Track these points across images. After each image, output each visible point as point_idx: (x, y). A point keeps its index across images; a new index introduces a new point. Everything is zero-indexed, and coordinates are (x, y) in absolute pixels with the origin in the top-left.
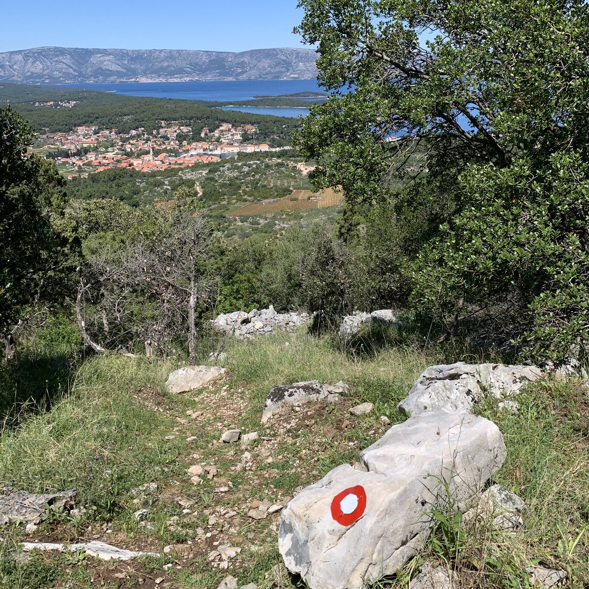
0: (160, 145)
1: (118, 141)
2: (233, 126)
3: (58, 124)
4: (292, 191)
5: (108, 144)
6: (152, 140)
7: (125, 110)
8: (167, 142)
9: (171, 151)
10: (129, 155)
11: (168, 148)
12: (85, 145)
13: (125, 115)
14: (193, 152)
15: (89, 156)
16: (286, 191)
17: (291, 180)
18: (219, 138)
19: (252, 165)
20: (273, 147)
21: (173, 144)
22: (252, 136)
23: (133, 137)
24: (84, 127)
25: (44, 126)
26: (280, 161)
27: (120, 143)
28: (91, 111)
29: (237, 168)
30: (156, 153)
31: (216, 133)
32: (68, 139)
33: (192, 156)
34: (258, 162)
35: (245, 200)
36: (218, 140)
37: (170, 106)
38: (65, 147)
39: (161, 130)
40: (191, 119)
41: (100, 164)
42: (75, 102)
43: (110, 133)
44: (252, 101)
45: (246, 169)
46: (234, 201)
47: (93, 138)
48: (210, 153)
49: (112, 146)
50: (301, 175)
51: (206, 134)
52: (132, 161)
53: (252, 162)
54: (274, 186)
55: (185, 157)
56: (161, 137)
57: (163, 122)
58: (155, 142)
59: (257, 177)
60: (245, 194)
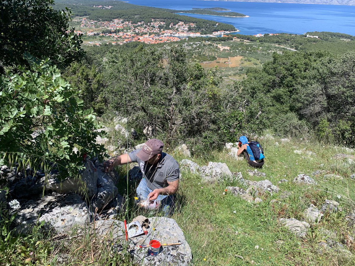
0: (151, 30)
1: (132, 27)
2: (184, 23)
3: (106, 17)
4: (216, 58)
5: (128, 28)
6: (148, 28)
7: (136, 13)
8: (154, 29)
9: (156, 33)
10: (137, 34)
11: (155, 32)
12: (118, 28)
13: (136, 15)
14: (165, 35)
15: (120, 34)
16: (214, 58)
17: (215, 52)
18: (178, 28)
19: (197, 44)
20: (202, 34)
21: (157, 30)
22: (193, 28)
23: (139, 26)
24: (117, 20)
25: (100, 18)
26: (209, 43)
27: (134, 28)
28: (120, 12)
29: (190, 45)
30: (150, 34)
31: (177, 26)
32: (110, 25)
33: (165, 36)
34: (200, 43)
35: (195, 61)
36: (177, 29)
37: (156, 12)
38: (109, 28)
39: (152, 23)
40: (165, 18)
41: (125, 38)
42: (111, 6)
43: (129, 23)
44: (192, 11)
45: (195, 46)
46: (191, 61)
47: (121, 25)
48: (173, 35)
49: (130, 29)
50: (220, 50)
51: (172, 26)
52: (139, 37)
53: (197, 43)
54: (208, 55)
55: (162, 37)
56: (152, 27)
57: (153, 19)
58: (149, 28)
59: (200, 50)
60: (195, 58)
